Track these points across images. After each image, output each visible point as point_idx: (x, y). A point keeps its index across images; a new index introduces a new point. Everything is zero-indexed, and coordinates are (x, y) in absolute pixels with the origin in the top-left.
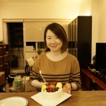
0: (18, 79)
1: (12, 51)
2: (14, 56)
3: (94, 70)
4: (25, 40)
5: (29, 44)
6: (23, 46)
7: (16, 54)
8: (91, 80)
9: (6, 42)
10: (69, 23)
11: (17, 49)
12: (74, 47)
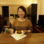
0: (7, 29)
1: (4, 18)
2: (5, 20)
5: (11, 15)
6: (9, 16)
8: (36, 30)
9: (2, 14)
10: (28, 7)
11: (6, 17)
12: (30, 17)
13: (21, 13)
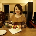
1: (6, 15)
2: (6, 16)
3: (33, 21)
11: (7, 14)
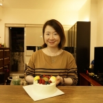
1: (13, 56)
2: (14, 60)
4: (26, 45)
5: (29, 48)
7: (16, 58)
11: (18, 53)
13: (51, 38)
